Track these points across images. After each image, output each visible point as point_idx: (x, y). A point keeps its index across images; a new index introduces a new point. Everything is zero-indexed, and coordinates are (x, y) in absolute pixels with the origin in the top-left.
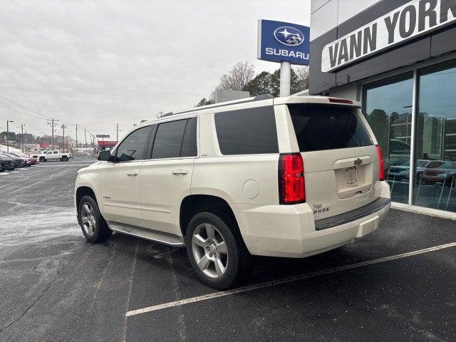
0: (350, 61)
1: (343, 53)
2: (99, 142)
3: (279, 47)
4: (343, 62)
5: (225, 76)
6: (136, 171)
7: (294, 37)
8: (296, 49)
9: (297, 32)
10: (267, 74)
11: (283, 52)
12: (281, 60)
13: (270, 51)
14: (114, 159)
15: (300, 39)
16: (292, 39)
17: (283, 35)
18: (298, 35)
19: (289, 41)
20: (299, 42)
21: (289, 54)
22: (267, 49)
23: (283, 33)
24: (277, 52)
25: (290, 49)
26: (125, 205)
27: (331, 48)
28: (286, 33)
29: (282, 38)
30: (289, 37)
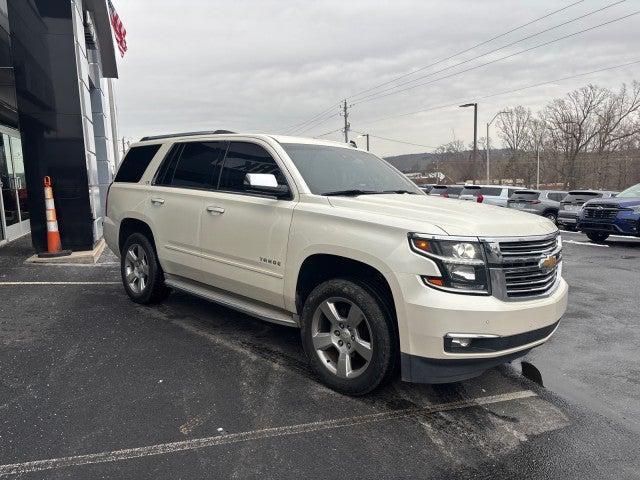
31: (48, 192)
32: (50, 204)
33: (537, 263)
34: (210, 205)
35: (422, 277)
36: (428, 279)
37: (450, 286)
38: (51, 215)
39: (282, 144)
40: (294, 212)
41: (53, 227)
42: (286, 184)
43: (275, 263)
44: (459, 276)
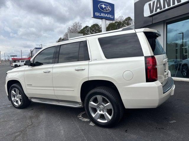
0: (163, 9)
1: (158, 6)
2: (12, 59)
3: (101, 12)
4: (159, 10)
5: (69, 28)
6: (49, 70)
7: (107, 8)
8: (108, 13)
9: (108, 6)
10: (88, 27)
11: (102, 15)
12: (102, 18)
13: (97, 14)
14: (33, 65)
15: (109, 9)
16: (106, 9)
17: (102, 7)
18: (108, 7)
19: (105, 10)
20: (109, 10)
21: (105, 15)
22: (96, 13)
23: (102, 6)
24: (100, 15)
25: (105, 13)
26: (44, 88)
27: (150, 5)
28: (103, 6)
29: (102, 8)
30: (105, 8)
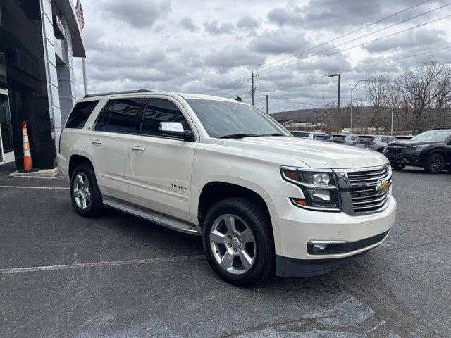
31: (25, 131)
32: (26, 139)
33: (375, 187)
34: (135, 145)
35: (291, 199)
36: (295, 201)
37: (311, 205)
38: (26, 146)
39: (186, 100)
40: (196, 150)
41: (27, 153)
42: (190, 129)
43: (182, 188)
44: (318, 198)
